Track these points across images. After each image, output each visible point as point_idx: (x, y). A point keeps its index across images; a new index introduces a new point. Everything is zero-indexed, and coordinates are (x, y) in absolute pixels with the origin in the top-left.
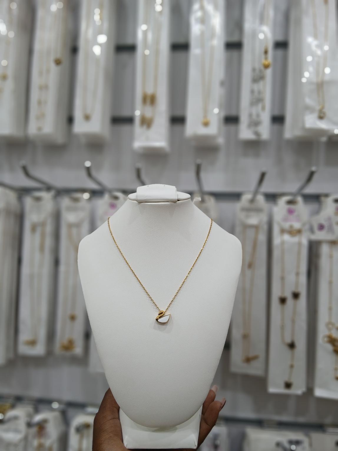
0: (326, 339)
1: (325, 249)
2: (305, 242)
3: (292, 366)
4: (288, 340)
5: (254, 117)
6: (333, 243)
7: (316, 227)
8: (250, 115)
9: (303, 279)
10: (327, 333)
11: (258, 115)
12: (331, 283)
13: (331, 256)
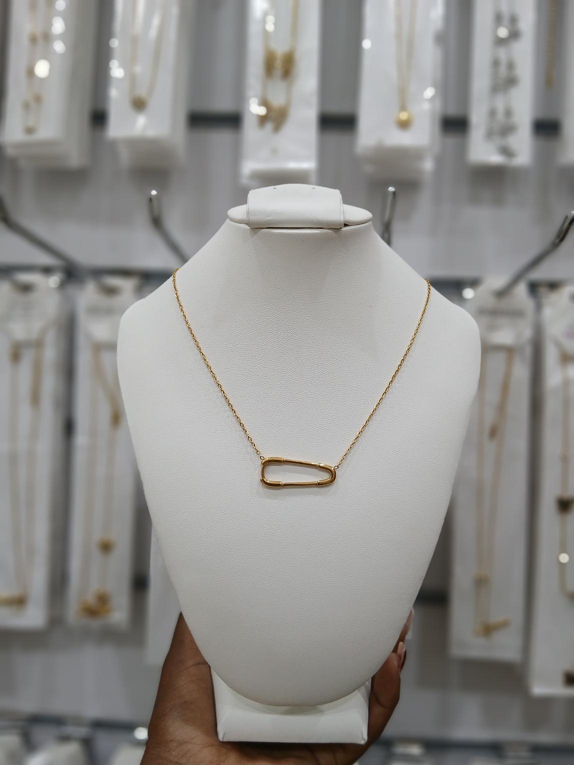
5: (500, 116)
8: (492, 113)
11: (508, 113)
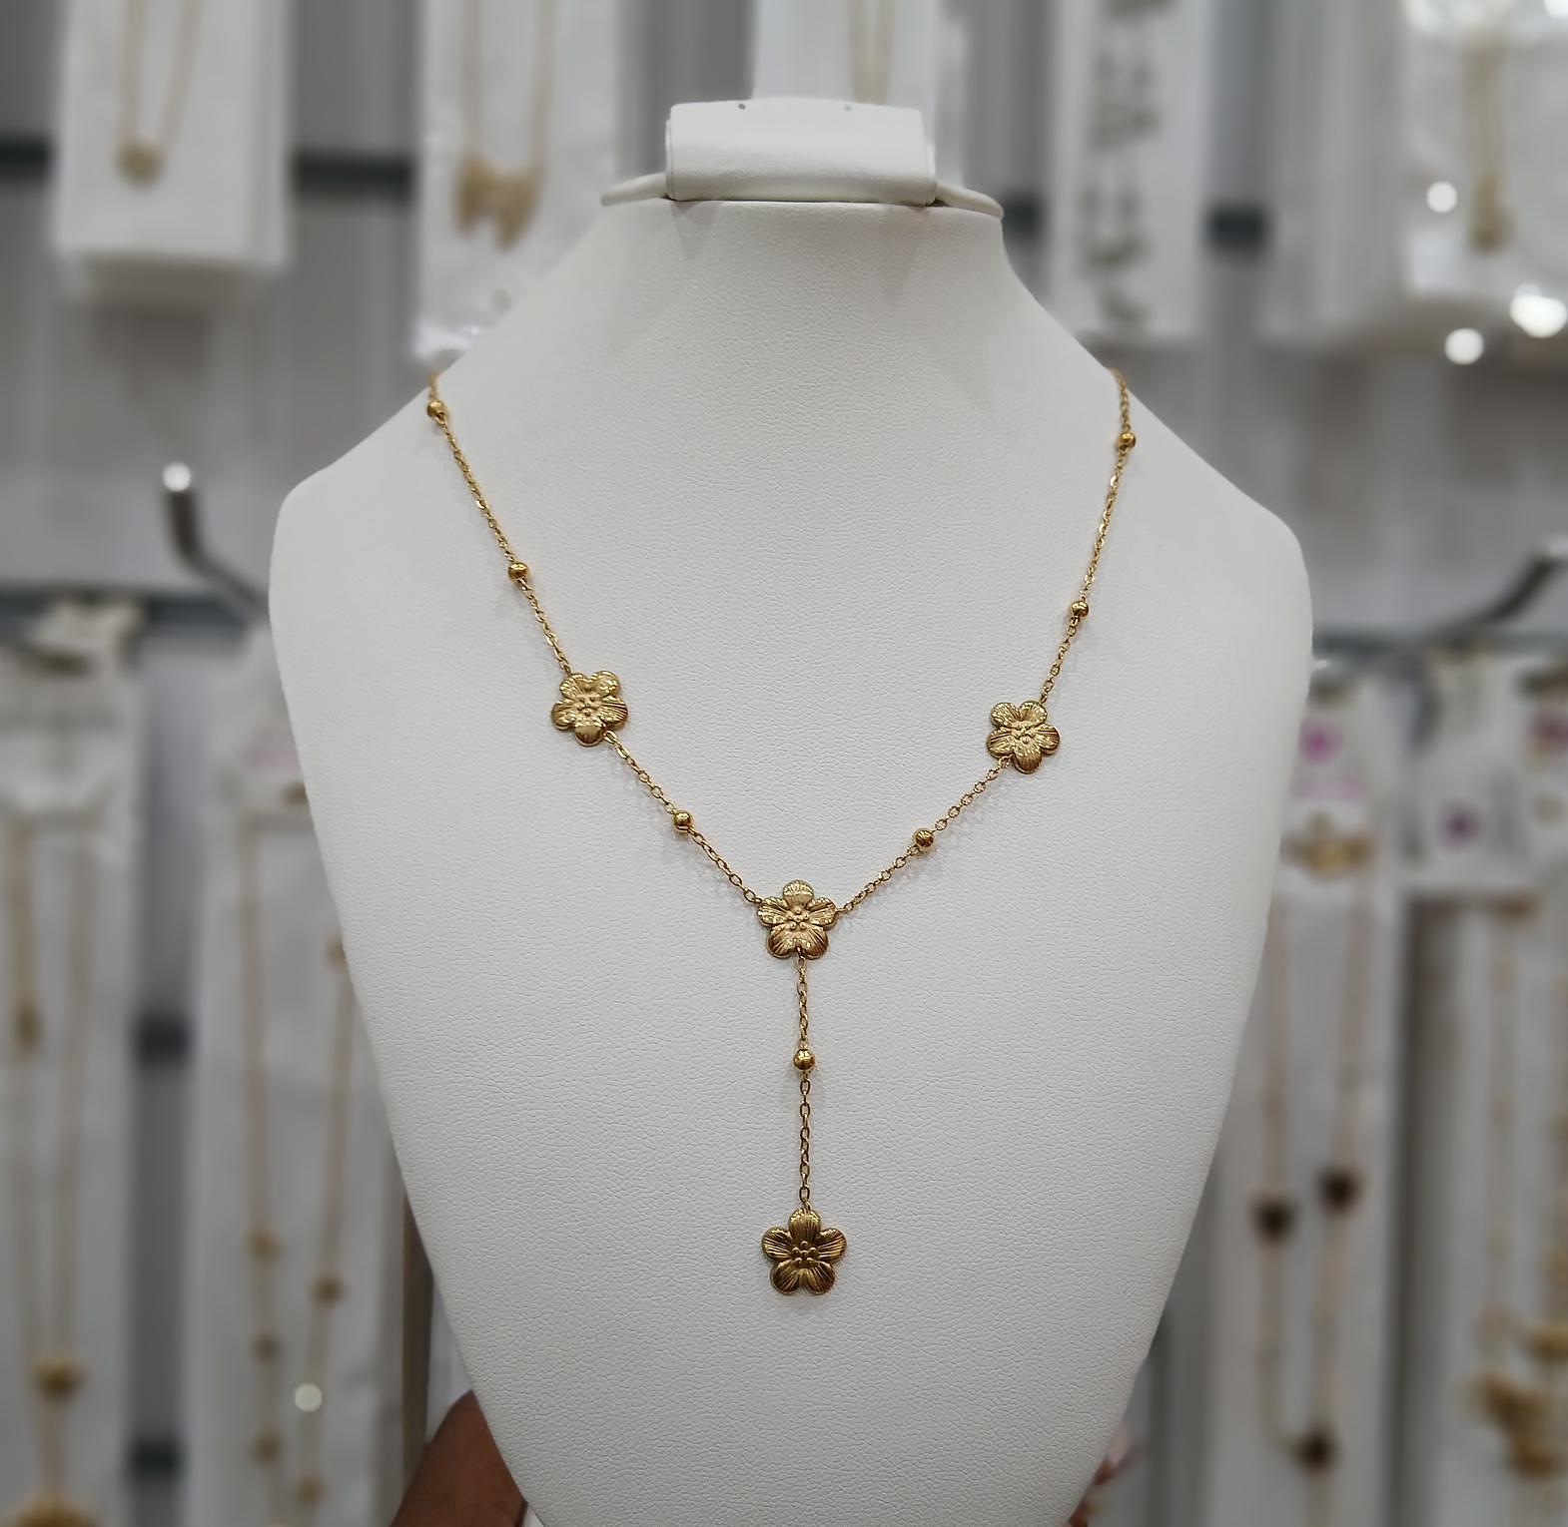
0: (1476, 1401)
1: (1476, 946)
2: (1385, 906)
4: (1296, 1422)
7: (1433, 826)
9: (1375, 1105)
12: (1501, 1115)
13: (1502, 979)
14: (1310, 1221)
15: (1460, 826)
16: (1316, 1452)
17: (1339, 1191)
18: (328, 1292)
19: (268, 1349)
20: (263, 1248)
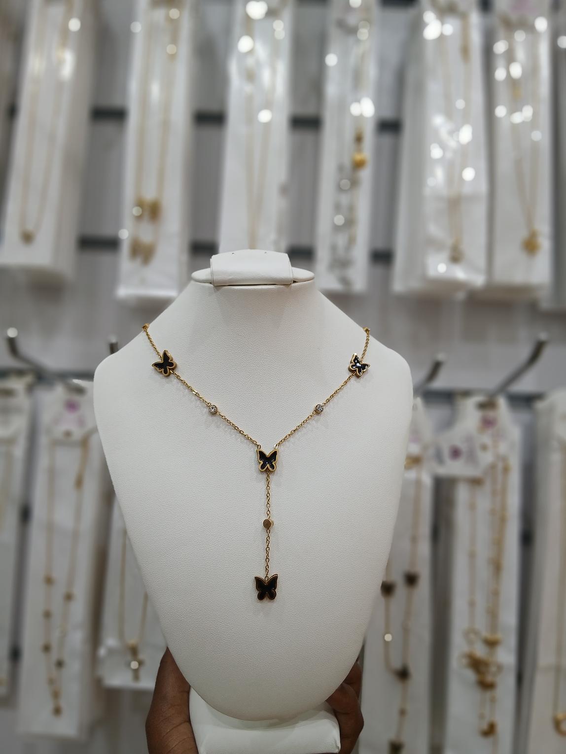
0: (465, 661)
1: (462, 494)
2: (427, 480)
3: (403, 712)
4: (397, 664)
5: (341, 252)
6: (476, 482)
7: (446, 453)
8: (334, 248)
9: (424, 548)
10: (466, 649)
11: (347, 249)
12: (472, 556)
13: (472, 507)
14: (401, 590)
15: (456, 453)
16: (403, 674)
17: (411, 580)
18: (69, 597)
19: (47, 615)
20: (49, 581)
